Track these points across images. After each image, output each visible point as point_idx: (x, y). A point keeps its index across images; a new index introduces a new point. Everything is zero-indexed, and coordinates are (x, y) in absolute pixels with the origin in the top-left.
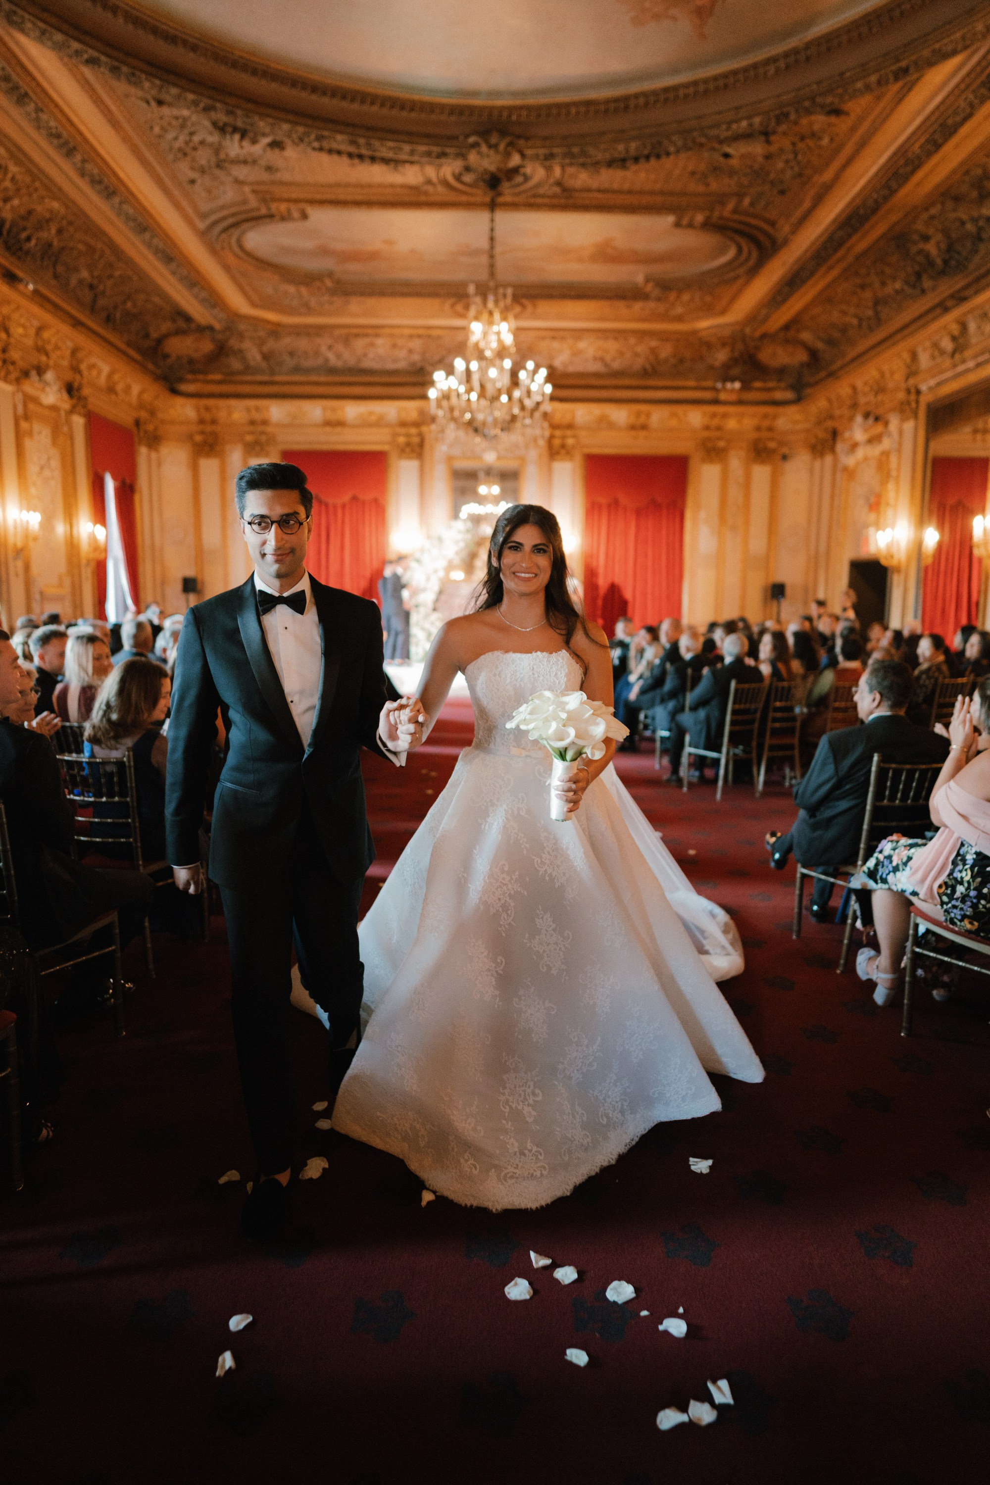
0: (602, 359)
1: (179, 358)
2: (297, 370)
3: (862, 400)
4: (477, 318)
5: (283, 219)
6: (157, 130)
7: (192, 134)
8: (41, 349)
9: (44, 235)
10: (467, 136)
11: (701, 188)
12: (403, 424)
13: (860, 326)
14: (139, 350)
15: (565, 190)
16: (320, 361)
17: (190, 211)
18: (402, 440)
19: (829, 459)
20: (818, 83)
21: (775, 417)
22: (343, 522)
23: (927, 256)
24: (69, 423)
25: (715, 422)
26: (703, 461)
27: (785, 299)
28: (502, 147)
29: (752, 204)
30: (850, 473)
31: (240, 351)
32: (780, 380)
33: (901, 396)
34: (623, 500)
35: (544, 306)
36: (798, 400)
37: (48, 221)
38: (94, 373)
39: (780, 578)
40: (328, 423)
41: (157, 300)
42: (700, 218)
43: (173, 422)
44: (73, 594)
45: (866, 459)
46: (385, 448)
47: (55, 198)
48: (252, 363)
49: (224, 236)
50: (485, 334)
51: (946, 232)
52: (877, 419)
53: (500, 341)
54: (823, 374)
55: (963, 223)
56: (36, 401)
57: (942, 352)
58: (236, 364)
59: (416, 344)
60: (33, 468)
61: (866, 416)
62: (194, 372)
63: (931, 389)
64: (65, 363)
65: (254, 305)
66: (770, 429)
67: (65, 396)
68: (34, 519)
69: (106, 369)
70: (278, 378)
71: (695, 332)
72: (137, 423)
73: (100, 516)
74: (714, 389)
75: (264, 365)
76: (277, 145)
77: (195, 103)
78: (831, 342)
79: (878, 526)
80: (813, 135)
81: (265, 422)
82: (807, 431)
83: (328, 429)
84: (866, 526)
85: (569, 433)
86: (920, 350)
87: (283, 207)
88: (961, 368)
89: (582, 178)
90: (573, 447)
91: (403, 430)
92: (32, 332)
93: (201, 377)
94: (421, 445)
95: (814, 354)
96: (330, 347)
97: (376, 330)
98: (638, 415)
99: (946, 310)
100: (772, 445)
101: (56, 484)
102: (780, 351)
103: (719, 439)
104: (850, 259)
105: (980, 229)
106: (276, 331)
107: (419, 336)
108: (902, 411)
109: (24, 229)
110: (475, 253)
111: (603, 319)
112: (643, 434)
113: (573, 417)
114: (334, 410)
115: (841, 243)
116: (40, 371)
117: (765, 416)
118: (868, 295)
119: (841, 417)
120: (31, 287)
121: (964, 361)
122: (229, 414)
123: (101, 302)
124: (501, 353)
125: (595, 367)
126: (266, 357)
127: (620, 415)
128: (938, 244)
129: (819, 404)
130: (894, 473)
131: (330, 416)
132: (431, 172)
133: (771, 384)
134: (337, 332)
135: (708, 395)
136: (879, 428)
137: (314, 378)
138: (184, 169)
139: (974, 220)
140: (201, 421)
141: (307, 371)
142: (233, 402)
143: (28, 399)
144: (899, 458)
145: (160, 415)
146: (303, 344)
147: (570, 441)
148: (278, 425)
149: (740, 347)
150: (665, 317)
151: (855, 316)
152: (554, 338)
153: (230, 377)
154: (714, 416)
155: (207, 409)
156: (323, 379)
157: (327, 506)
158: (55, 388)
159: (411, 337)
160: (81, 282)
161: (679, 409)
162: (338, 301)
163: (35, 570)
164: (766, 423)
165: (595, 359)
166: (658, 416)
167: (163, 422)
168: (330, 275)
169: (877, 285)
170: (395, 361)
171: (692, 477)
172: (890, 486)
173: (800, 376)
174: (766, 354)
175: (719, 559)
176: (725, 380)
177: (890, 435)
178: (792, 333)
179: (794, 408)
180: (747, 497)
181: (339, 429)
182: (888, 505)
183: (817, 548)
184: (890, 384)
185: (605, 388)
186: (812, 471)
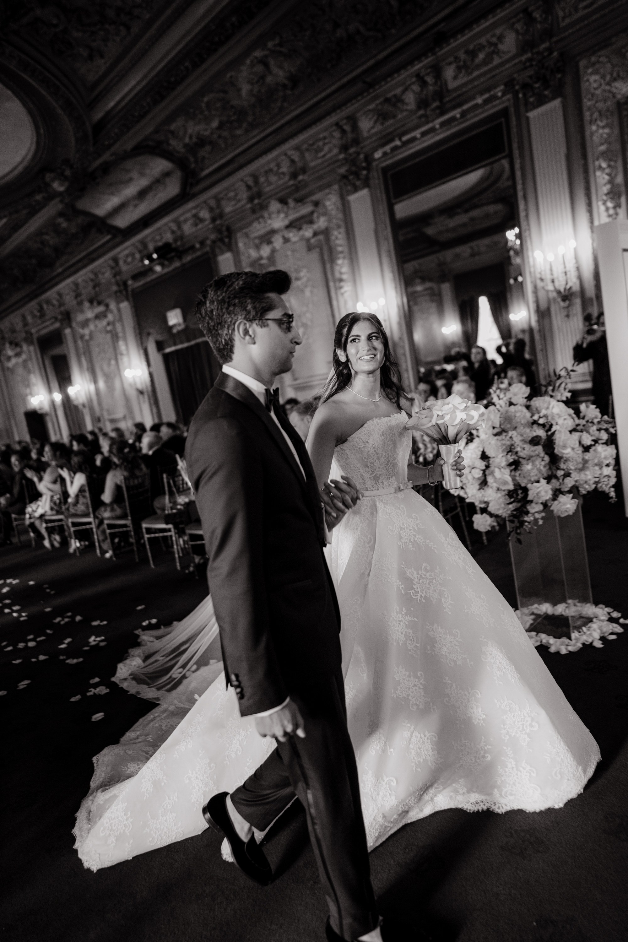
33: (23, 335)
45: (17, 364)
51: (20, 268)
55: (25, 265)
57: (36, 316)
61: (11, 343)
63: (36, 332)
79: (33, 396)
84: (26, 395)
88: (44, 324)
99: (31, 299)
105: (34, 268)
121: (46, 321)
128: (18, 272)
136: (18, 350)
139: (30, 265)
172: (32, 376)
177: (25, 352)
182: (33, 384)
183: (6, 409)
184: (18, 329)
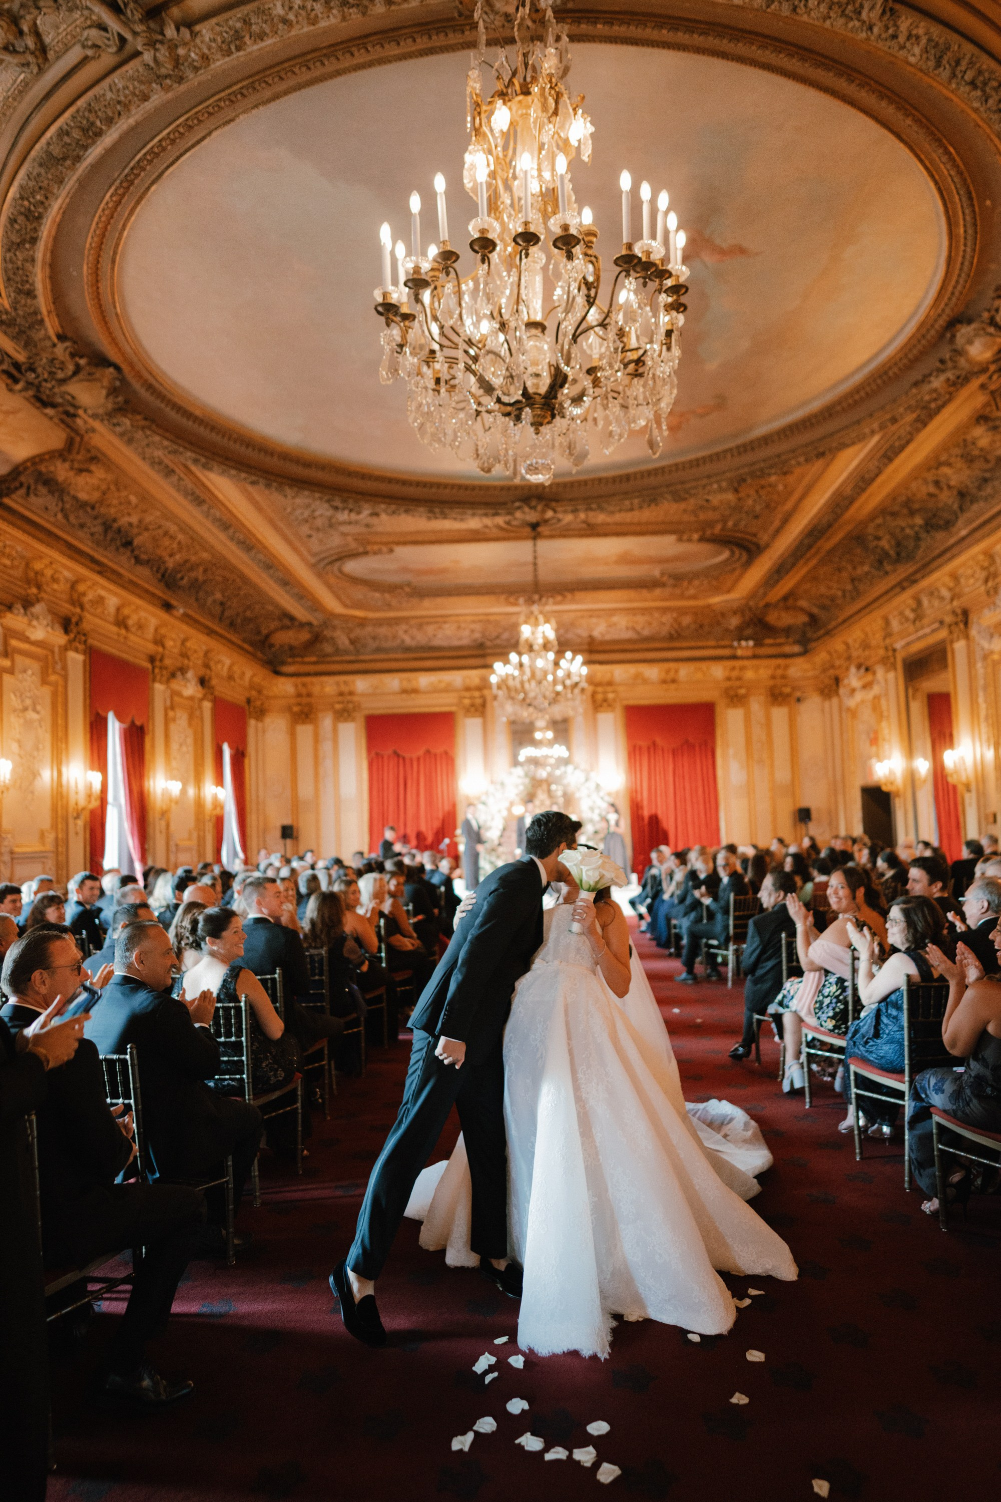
0: (634, 629)
1: (282, 646)
2: (378, 650)
3: (855, 654)
4: (526, 622)
5: (375, 553)
6: (289, 510)
7: (314, 511)
8: (184, 655)
9: (193, 574)
10: (513, 502)
11: (693, 518)
12: (468, 689)
13: (844, 596)
14: (252, 644)
15: (589, 525)
16: (397, 643)
17: (305, 553)
18: (467, 702)
19: (835, 700)
20: (764, 461)
21: (786, 667)
22: (418, 772)
23: (883, 549)
24: (200, 707)
25: (735, 674)
26: (728, 706)
27: (777, 582)
28: (539, 507)
29: (735, 525)
30: (853, 713)
31: (332, 638)
32: (788, 637)
33: (882, 652)
34: (659, 741)
35: (579, 595)
36: (805, 653)
37: (198, 565)
38: (219, 666)
39: (805, 804)
40: (404, 691)
41: (270, 608)
42: (696, 536)
43: (275, 697)
44: (199, 845)
45: (863, 702)
46: (453, 709)
47: (206, 550)
48: (341, 647)
49: (329, 567)
50: (533, 633)
51: (893, 535)
52: (867, 670)
53: (545, 637)
54: (822, 632)
55: (903, 529)
56: (179, 694)
57: (907, 619)
58: (328, 648)
59: (478, 627)
60: (174, 746)
61: (859, 667)
62: (294, 656)
63: (903, 647)
64: (200, 662)
65: (346, 606)
66: (784, 677)
67: (200, 688)
68: (175, 787)
69: (228, 662)
70: (362, 657)
71: (708, 606)
72: (249, 701)
73: (220, 781)
74: (731, 647)
75: (351, 648)
76: (375, 514)
77: (321, 499)
78: (823, 607)
79: (880, 760)
80: (770, 485)
81: (351, 693)
82: (816, 677)
83: (404, 696)
84: (870, 758)
85: (609, 689)
86: (891, 617)
87: (376, 547)
88: (921, 633)
89: (600, 518)
90: (614, 700)
91: (467, 694)
92: (179, 643)
93: (299, 659)
94: (484, 705)
95: (812, 617)
96: (406, 632)
97: (442, 619)
98: (668, 671)
99: (904, 589)
100: (787, 690)
101: (190, 758)
102: (783, 615)
103: (741, 687)
105: (917, 533)
106: (362, 623)
107: (480, 621)
108: (884, 664)
109: (180, 571)
110: (522, 564)
111: (630, 601)
112: (673, 686)
113: (612, 675)
114: (409, 680)
115: (810, 547)
116: (183, 670)
117: (779, 667)
118: (844, 574)
119: (840, 667)
120: (181, 611)
121: (922, 628)
122: (322, 688)
123: (228, 613)
124: (546, 646)
125: (628, 635)
126: (352, 642)
127: (652, 672)
128: (889, 542)
129: (821, 657)
130: (885, 714)
131: (406, 685)
132: (488, 521)
133: (780, 641)
134: (413, 622)
135: (727, 652)
136: (869, 677)
137: (392, 656)
138: (305, 529)
139: (912, 527)
140: (299, 695)
141: (387, 651)
142: (325, 679)
143: (175, 693)
144: (888, 700)
145: (265, 692)
146: (383, 631)
147: (611, 696)
148: (363, 695)
149: (748, 615)
150: (682, 597)
151: (838, 589)
152: (591, 616)
153: (323, 658)
154: (733, 669)
155: (304, 685)
156: (398, 656)
157: (404, 759)
158: (193, 683)
159: (473, 622)
160: (214, 601)
161: (703, 665)
162: (415, 601)
163: (173, 827)
164: (779, 672)
165: (627, 628)
166: (684, 671)
167: (268, 698)
168: (409, 584)
169: (850, 568)
170: (460, 639)
171: (718, 721)
172: (884, 724)
173: (804, 633)
174: (772, 618)
175: (749, 789)
176: (740, 640)
177: (878, 682)
178: (790, 602)
179: (800, 661)
180: (769, 735)
181: (413, 695)
182: (884, 740)
183: (834, 776)
184: (874, 643)
185: (637, 651)
186: (823, 711)
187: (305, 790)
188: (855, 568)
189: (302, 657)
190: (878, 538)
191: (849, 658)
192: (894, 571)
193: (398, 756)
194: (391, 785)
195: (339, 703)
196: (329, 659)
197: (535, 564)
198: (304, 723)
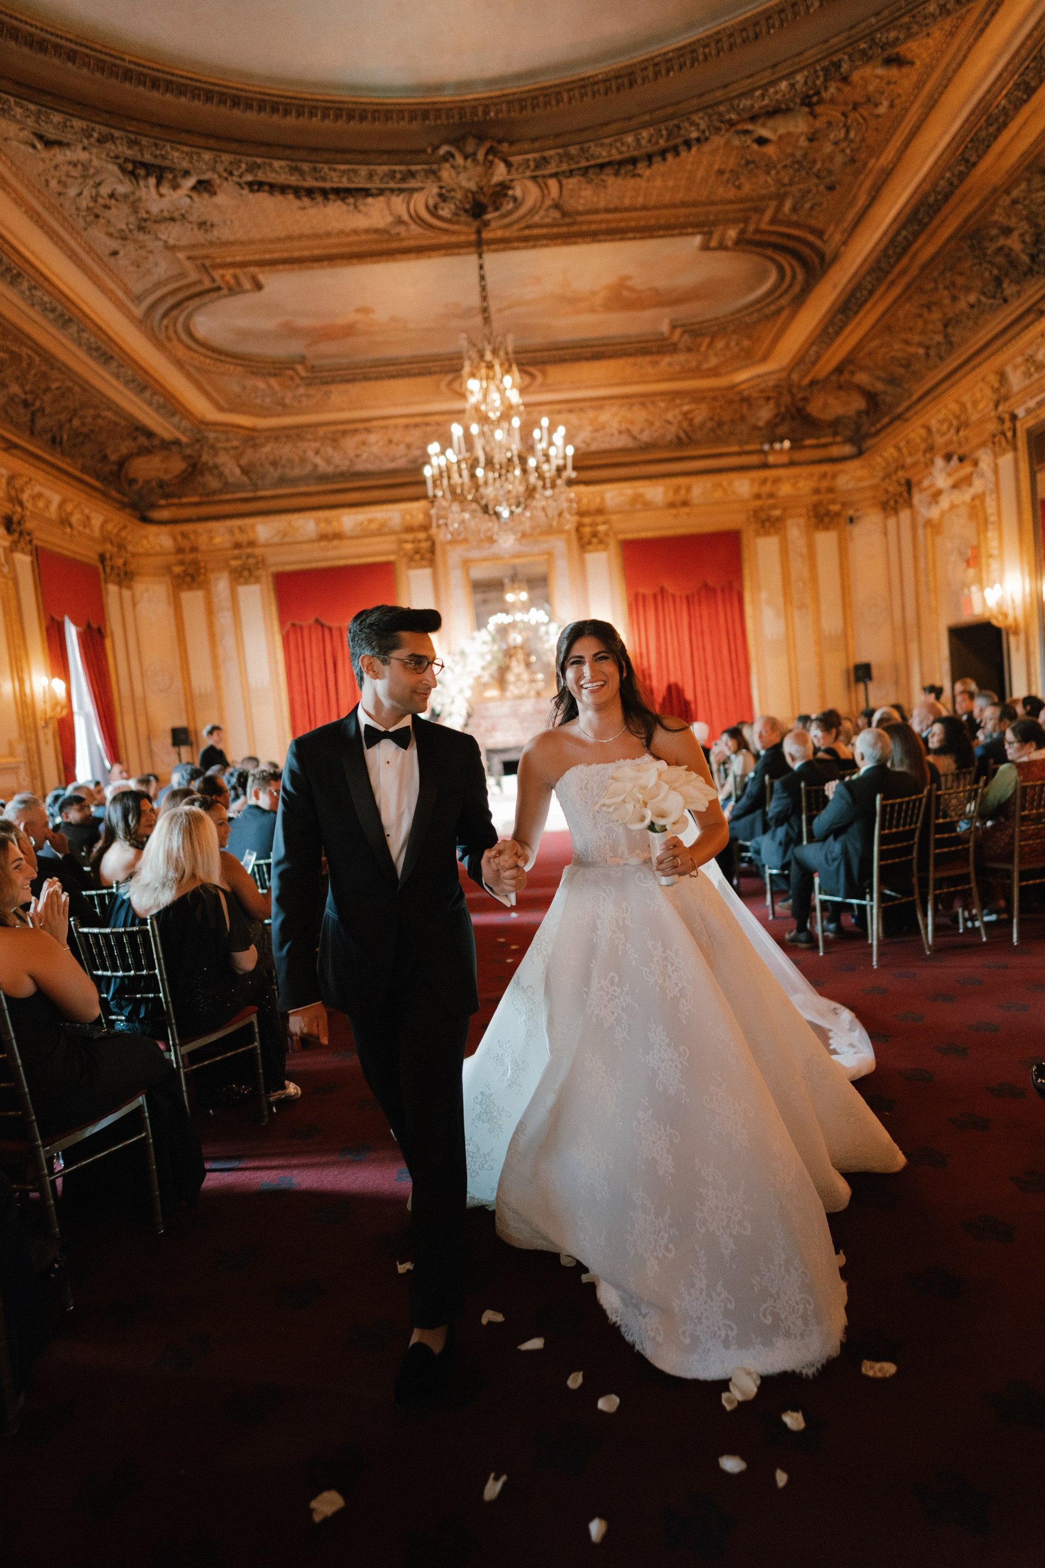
0: (629, 432)
1: (147, 482)
2: (283, 481)
3: (940, 441)
4: (473, 376)
5: (232, 291)
7: (98, 185)
10: (436, 148)
11: (731, 193)
12: (409, 529)
13: (927, 356)
14: (96, 476)
15: (564, 213)
16: (309, 468)
17: (120, 294)
18: (409, 547)
19: (905, 514)
21: (834, 476)
23: (1009, 254)
24: (9, 562)
25: (767, 489)
26: (758, 534)
28: (480, 156)
29: (794, 209)
30: (937, 527)
31: (216, 466)
32: (835, 434)
33: (990, 427)
34: (669, 586)
35: (556, 374)
36: (860, 453)
38: (40, 503)
39: (861, 659)
40: (323, 537)
41: (110, 415)
42: (732, 233)
43: (147, 554)
45: (953, 507)
46: (391, 558)
48: (231, 480)
49: (167, 321)
50: (485, 393)
52: (962, 459)
53: (504, 400)
54: (886, 420)
58: (214, 483)
61: (948, 458)
62: (167, 496)
65: (218, 406)
66: (831, 490)
69: (56, 499)
70: (262, 493)
71: (733, 387)
72: (102, 558)
73: (60, 668)
74: (761, 452)
75: (245, 479)
76: (203, 186)
77: (88, 134)
78: (892, 381)
81: (252, 544)
82: (874, 487)
83: (323, 544)
84: (967, 585)
85: (600, 519)
86: (1009, 369)
87: (228, 276)
89: (583, 197)
90: (607, 534)
91: (408, 536)
93: (176, 501)
94: (432, 550)
95: (871, 397)
96: (317, 452)
97: (365, 425)
98: (677, 490)
100: (836, 508)
102: (831, 401)
103: (774, 507)
104: (914, 271)
106: (252, 437)
107: (416, 426)
108: (994, 445)
110: (466, 313)
111: (625, 381)
112: (684, 511)
113: (603, 499)
114: (328, 521)
117: (824, 476)
118: (936, 315)
119: (915, 465)
122: (211, 539)
123: (41, 422)
125: (621, 442)
126: (245, 471)
127: (656, 492)
129: (884, 454)
130: (993, 518)
131: (325, 528)
132: (399, 203)
133: (824, 441)
134: (321, 432)
135: (754, 459)
136: (966, 470)
137: (303, 487)
138: (100, 237)
140: (180, 550)
141: (293, 481)
142: (214, 525)
144: (999, 497)
145: (130, 548)
146: (285, 451)
147: (602, 528)
148: (267, 545)
149: (786, 399)
150: (697, 372)
151: (920, 344)
152: (571, 411)
153: (208, 496)
154: (764, 481)
155: (184, 535)
156: (312, 488)
159: (407, 427)
160: (12, 398)
161: (723, 479)
162: (317, 393)
164: (825, 484)
165: (620, 432)
166: (699, 488)
167: (134, 555)
169: (947, 301)
170: (393, 459)
171: (746, 554)
172: (991, 534)
173: (858, 427)
174: (815, 408)
175: (789, 642)
176: (771, 443)
177: (982, 475)
178: (846, 376)
179: (855, 463)
180: (813, 568)
181: (336, 543)
182: (990, 556)
183: (904, 618)
184: (975, 417)
185: (635, 464)
186: (885, 533)
187: (201, 678)
188: (954, 299)
189: (180, 497)
190: (1007, 231)
191: (931, 449)
192: (1019, 294)
193: (322, 626)
194: (316, 666)
195: (235, 558)
196: (216, 498)
197: (485, 310)
198: (190, 588)
